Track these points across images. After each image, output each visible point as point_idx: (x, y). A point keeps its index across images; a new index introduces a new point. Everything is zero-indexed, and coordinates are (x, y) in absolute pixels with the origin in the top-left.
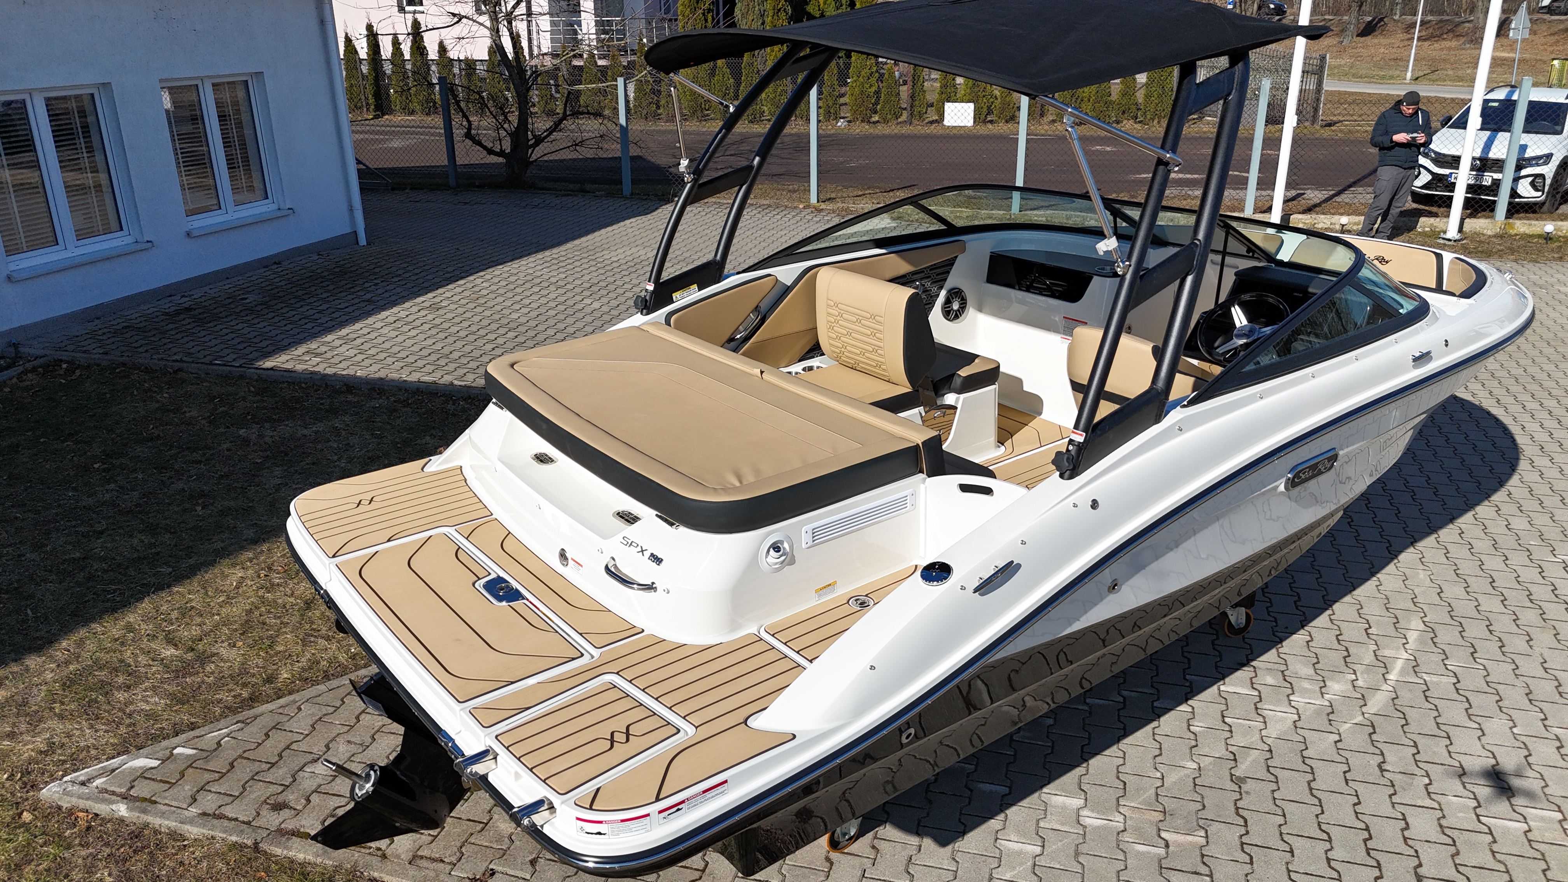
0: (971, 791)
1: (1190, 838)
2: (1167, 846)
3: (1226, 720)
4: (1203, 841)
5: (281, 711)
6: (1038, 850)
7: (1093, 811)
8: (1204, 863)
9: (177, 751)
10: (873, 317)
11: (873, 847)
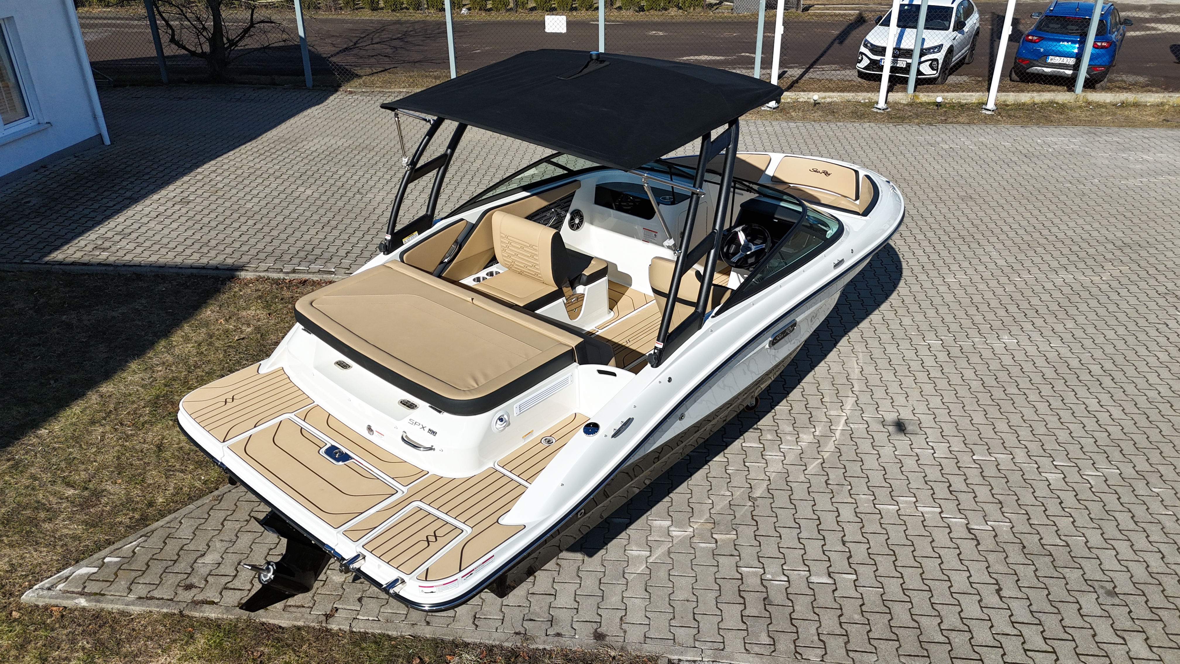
0: (609, 523)
1: (728, 536)
2: (716, 542)
3: (746, 464)
4: (735, 537)
5: (168, 525)
6: (648, 553)
7: (676, 527)
8: (736, 549)
9: (107, 560)
10: (531, 246)
11: (557, 564)
